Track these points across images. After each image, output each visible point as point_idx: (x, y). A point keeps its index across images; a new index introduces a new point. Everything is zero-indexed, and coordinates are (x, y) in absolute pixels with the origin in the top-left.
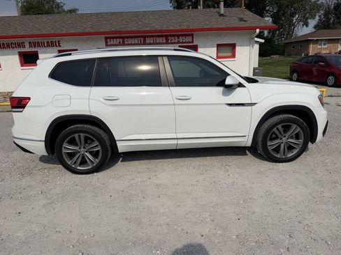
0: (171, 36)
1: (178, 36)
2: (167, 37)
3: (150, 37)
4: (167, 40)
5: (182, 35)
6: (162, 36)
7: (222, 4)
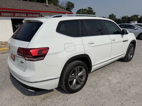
0: (29, 13)
1: (33, 14)
2: (27, 14)
3: (17, 13)
4: (27, 15)
5: (35, 13)
6: (24, 13)
7: (47, 1)
